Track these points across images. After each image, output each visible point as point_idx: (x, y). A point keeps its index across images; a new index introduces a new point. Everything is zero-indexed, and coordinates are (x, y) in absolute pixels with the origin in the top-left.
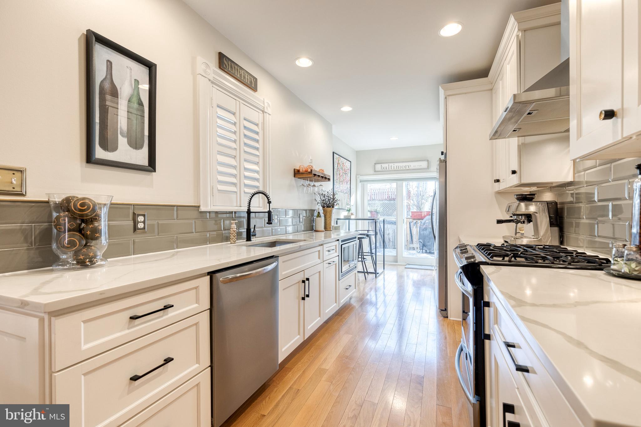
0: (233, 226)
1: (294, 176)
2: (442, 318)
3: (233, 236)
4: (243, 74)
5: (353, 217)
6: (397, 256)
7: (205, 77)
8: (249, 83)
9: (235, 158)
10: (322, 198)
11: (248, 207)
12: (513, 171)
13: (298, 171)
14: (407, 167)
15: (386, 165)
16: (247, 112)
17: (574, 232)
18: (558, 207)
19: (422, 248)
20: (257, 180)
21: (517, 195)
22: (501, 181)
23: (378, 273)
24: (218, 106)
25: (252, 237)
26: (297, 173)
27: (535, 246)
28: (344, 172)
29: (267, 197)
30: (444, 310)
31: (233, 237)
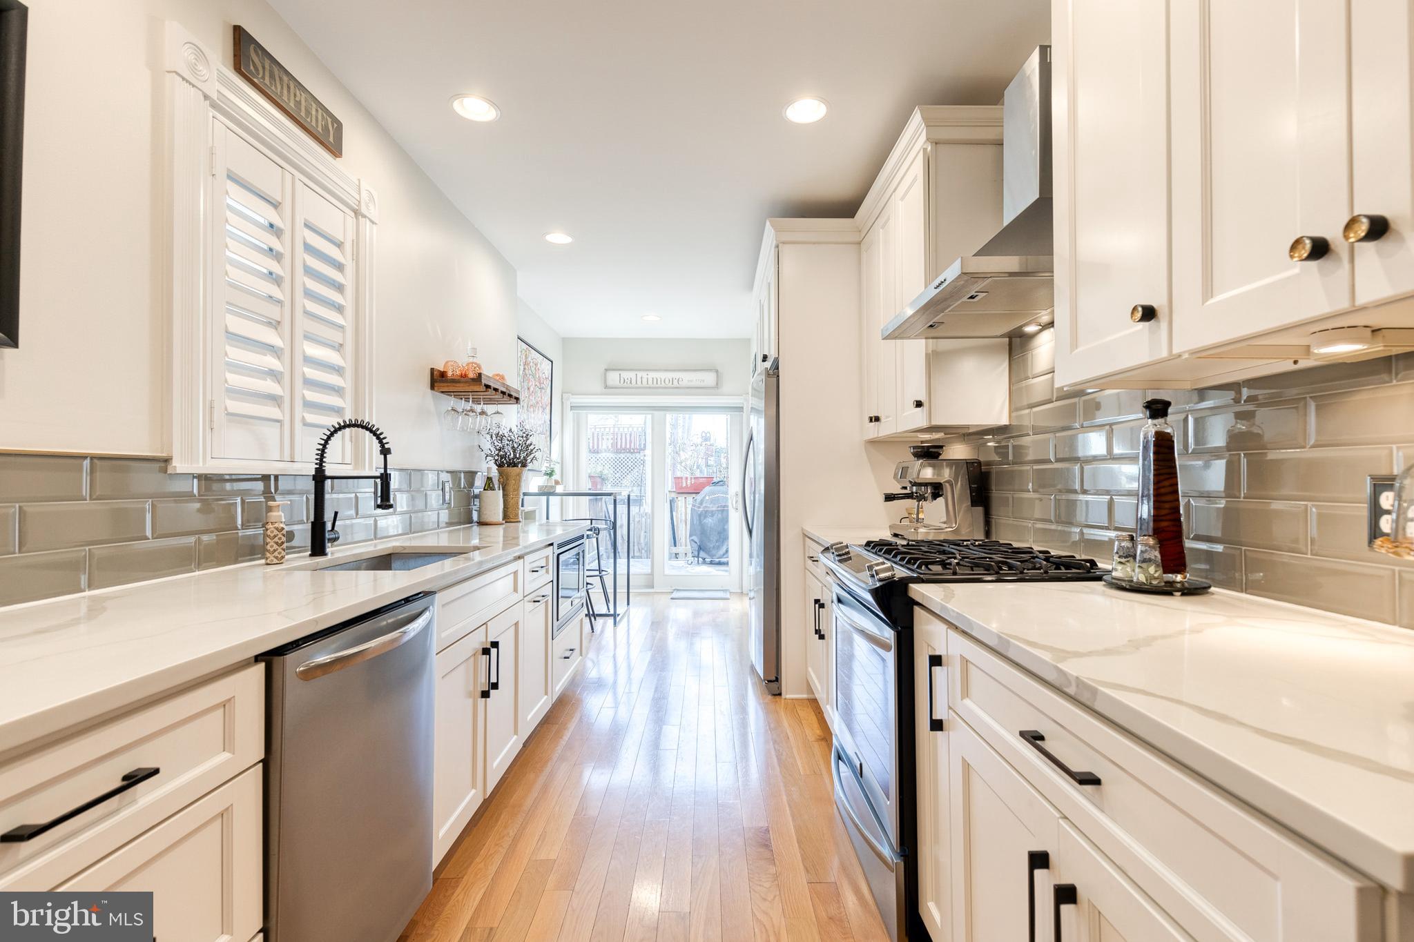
0: (276, 516)
1: (432, 387)
2: (770, 697)
3: (277, 543)
4: (303, 103)
5: (559, 489)
6: (652, 574)
7: (194, 86)
8: (321, 131)
9: (279, 329)
10: (496, 444)
11: (316, 464)
12: (917, 402)
13: (443, 374)
14: (675, 382)
15: (631, 375)
16: (313, 207)
17: (1010, 514)
18: (983, 470)
19: (696, 553)
20: (338, 391)
21: (914, 448)
22: (883, 419)
23: (618, 615)
24: (229, 177)
25: (328, 545)
26: (438, 380)
27: (961, 542)
28: (538, 384)
29: (378, 438)
30: (774, 681)
31: (275, 545)
